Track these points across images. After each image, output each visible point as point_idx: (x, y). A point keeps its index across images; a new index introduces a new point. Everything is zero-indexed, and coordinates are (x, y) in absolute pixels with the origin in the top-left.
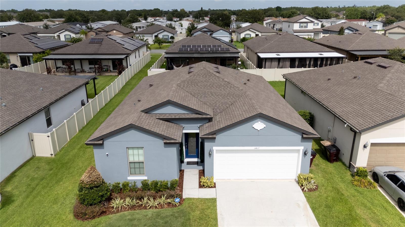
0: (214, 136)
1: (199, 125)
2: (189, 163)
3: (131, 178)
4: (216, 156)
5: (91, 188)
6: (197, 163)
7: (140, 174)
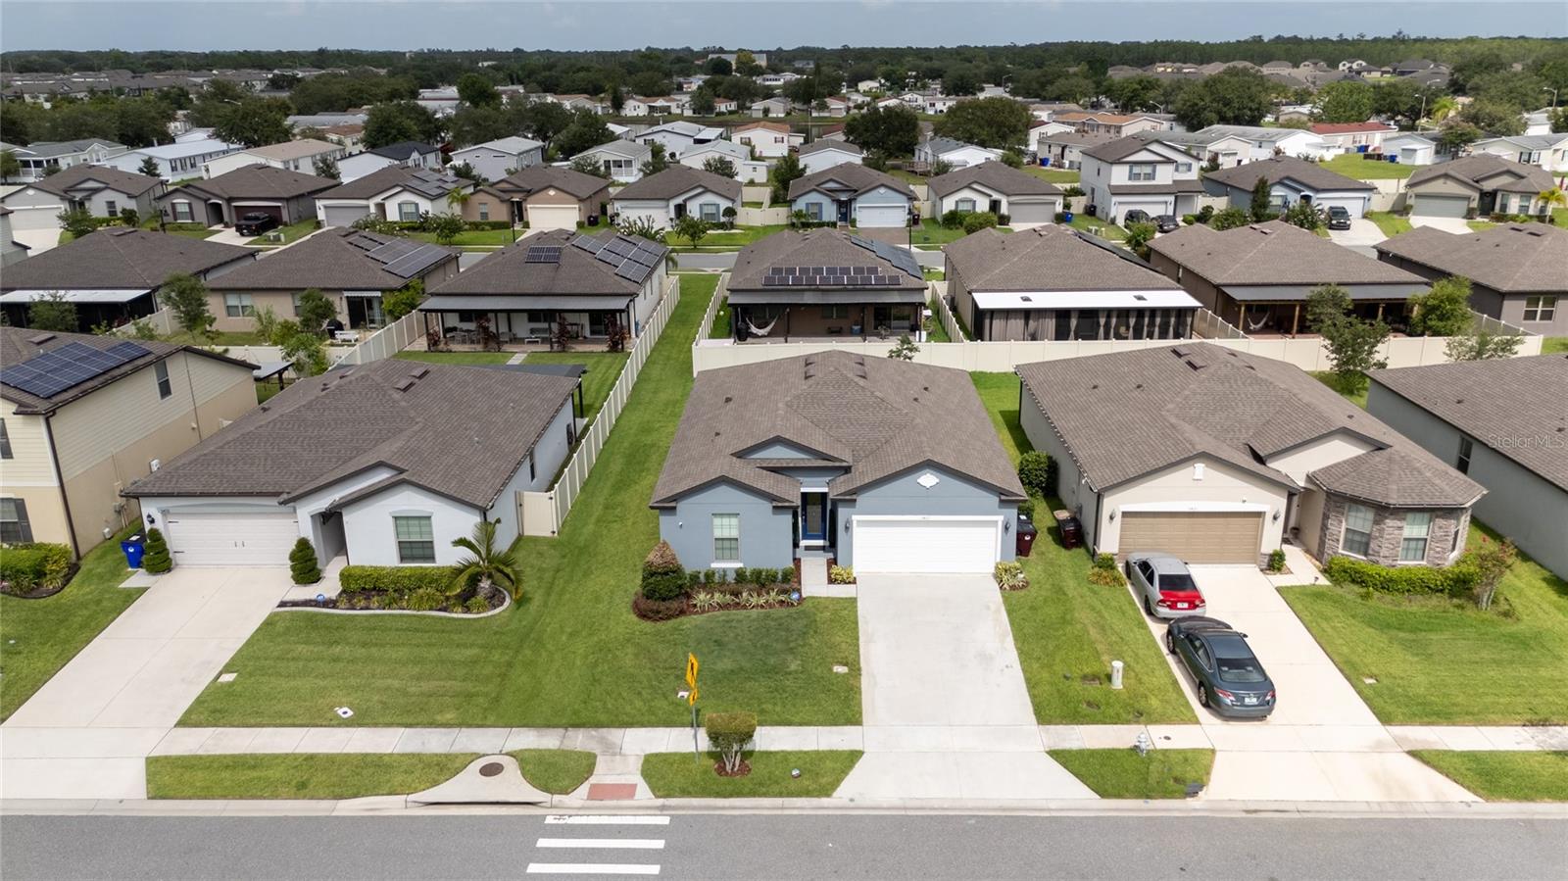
0: (854, 497)
1: (827, 479)
2: (807, 548)
3: (715, 565)
4: (858, 532)
5: (666, 574)
6: (823, 548)
7: (731, 559)
